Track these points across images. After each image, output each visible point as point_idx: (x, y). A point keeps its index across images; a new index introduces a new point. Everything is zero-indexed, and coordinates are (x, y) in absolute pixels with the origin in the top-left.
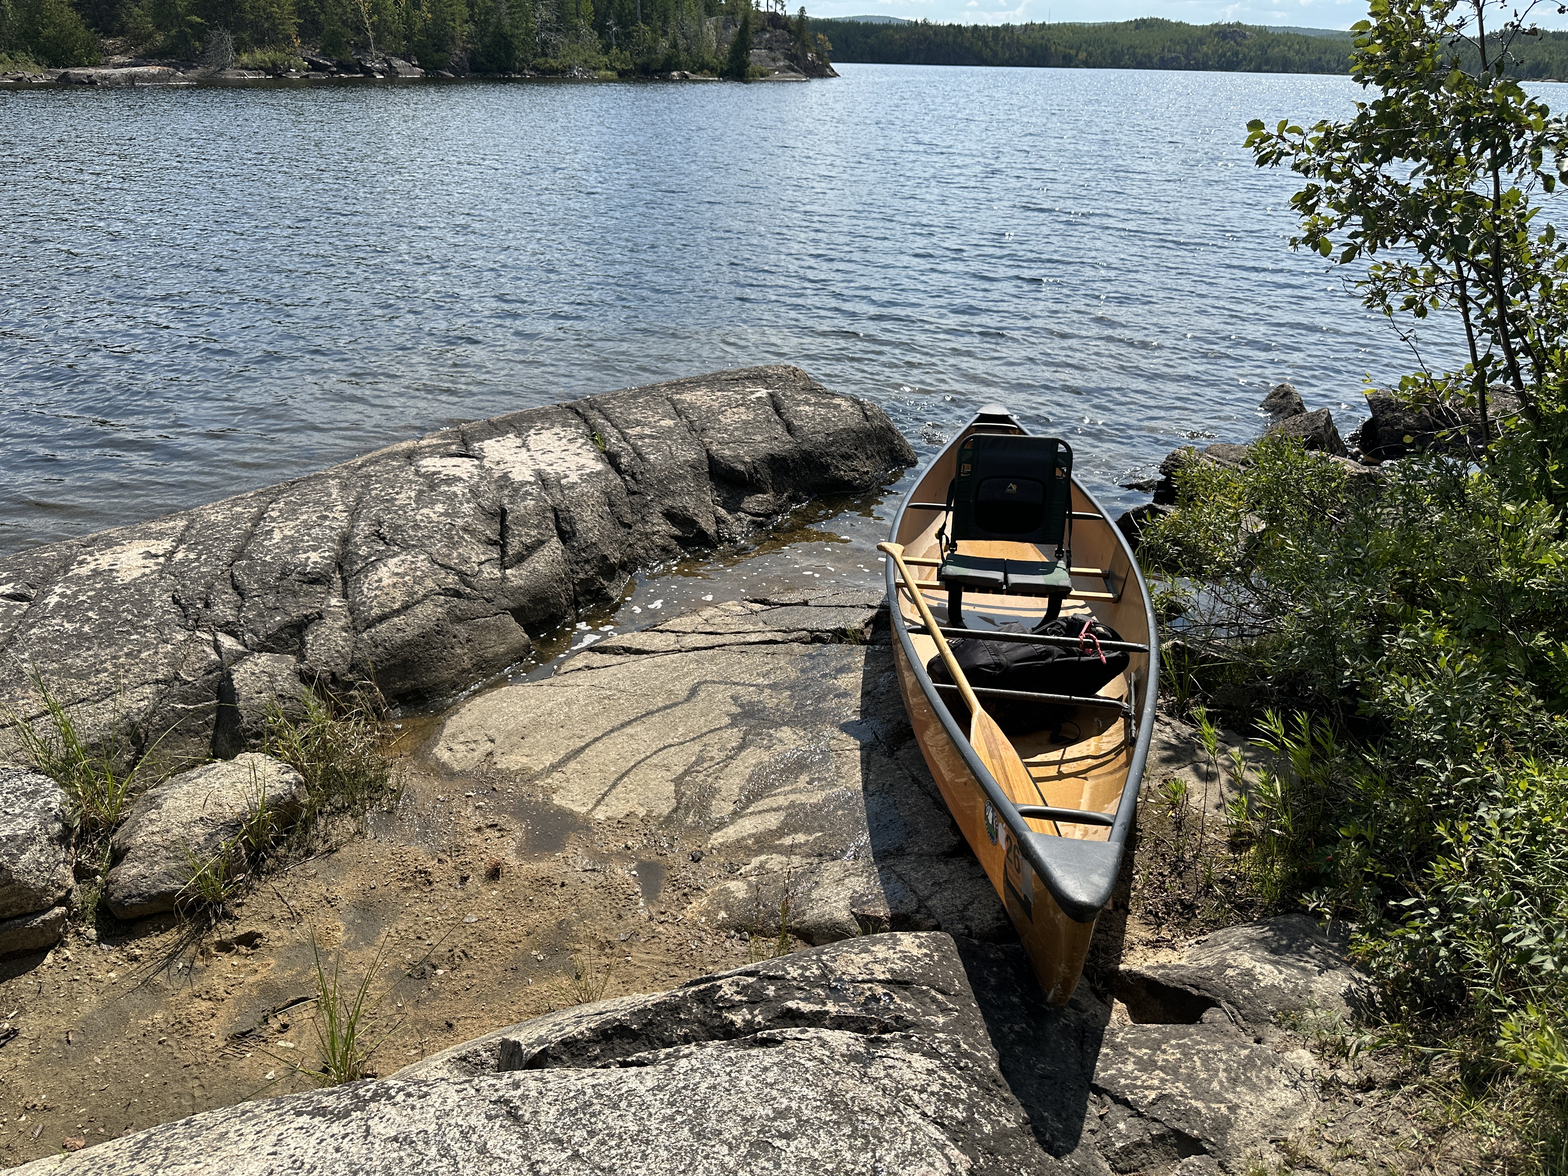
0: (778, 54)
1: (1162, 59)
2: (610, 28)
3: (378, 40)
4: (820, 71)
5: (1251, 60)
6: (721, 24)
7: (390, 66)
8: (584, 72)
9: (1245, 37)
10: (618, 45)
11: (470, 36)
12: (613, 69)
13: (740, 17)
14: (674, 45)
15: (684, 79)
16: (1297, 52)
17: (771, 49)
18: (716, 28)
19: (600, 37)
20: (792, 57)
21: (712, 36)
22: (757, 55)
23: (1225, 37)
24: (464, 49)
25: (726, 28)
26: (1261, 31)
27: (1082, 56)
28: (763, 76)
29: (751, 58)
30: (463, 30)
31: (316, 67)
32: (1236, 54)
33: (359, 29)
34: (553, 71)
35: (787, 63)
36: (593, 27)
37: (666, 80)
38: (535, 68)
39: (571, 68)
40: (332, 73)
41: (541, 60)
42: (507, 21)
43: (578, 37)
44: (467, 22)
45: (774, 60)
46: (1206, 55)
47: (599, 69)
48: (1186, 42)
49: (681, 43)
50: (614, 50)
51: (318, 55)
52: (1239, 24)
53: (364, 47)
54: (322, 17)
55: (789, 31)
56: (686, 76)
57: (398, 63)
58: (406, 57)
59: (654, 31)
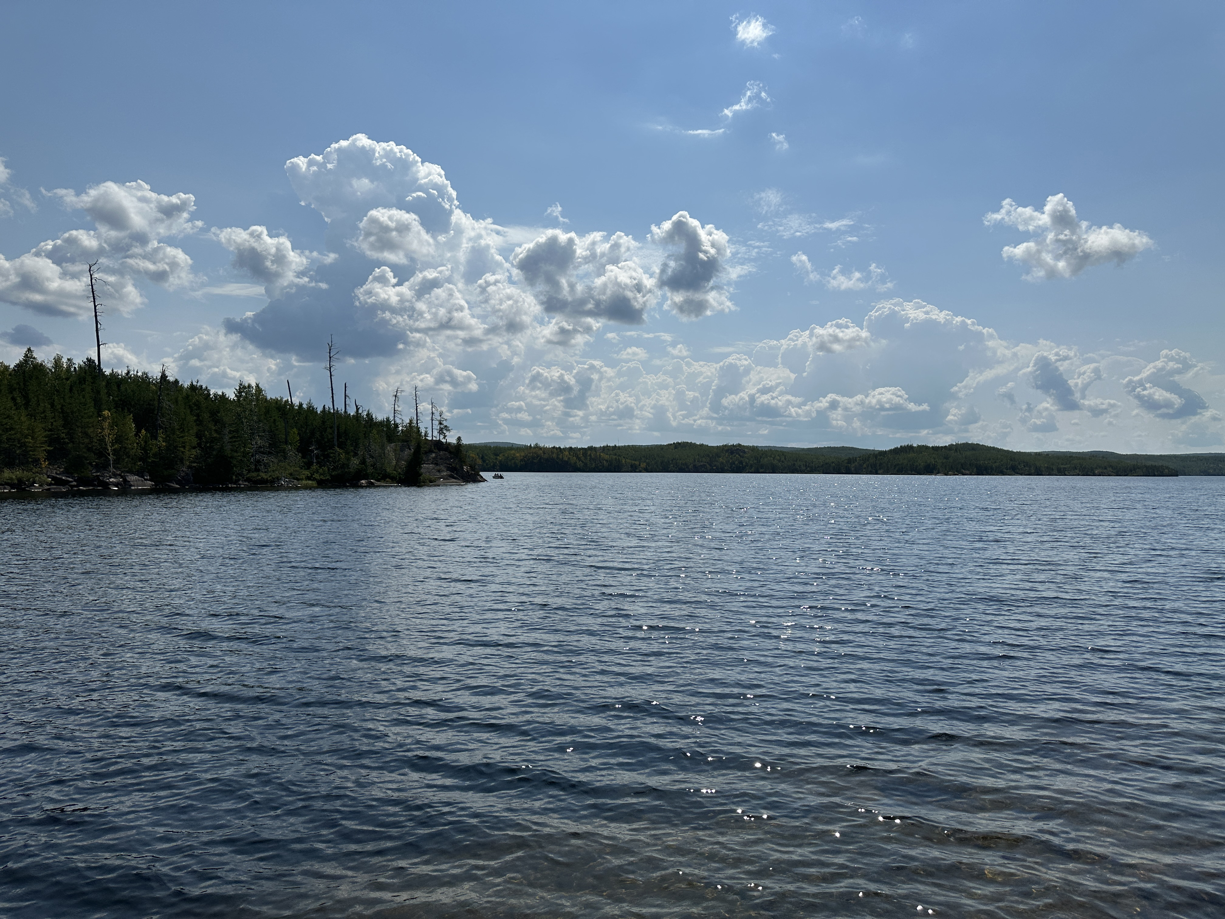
0: (442, 467)
1: (695, 466)
2: (312, 451)
3: (117, 462)
4: (473, 478)
5: (751, 466)
6: (398, 448)
7: (125, 481)
8: (290, 482)
9: (745, 452)
10: (318, 463)
11: (196, 457)
12: (314, 479)
13: (413, 444)
14: (363, 462)
15: (371, 485)
16: (779, 461)
17: (437, 464)
18: (395, 450)
19: (303, 457)
20: (452, 469)
21: (392, 455)
22: (426, 468)
23: (732, 453)
24: (189, 467)
25: (402, 450)
26: (754, 449)
27: (643, 465)
28: (431, 482)
29: (422, 471)
30: (190, 454)
31: (58, 482)
32: (741, 462)
33: (101, 453)
34: (263, 481)
35: (449, 473)
36: (299, 450)
37: (356, 485)
38: (248, 480)
39: (278, 479)
40: (72, 486)
41: (254, 474)
42: (228, 448)
43: (285, 458)
44: (194, 448)
45: (439, 471)
46: (722, 463)
47: (302, 479)
48: (708, 456)
49: (369, 461)
50: (315, 467)
51: (62, 473)
52: (739, 445)
53: (104, 466)
54: (70, 445)
55: (450, 452)
56: (372, 483)
57: (132, 478)
58: (140, 474)
59: (347, 453)
